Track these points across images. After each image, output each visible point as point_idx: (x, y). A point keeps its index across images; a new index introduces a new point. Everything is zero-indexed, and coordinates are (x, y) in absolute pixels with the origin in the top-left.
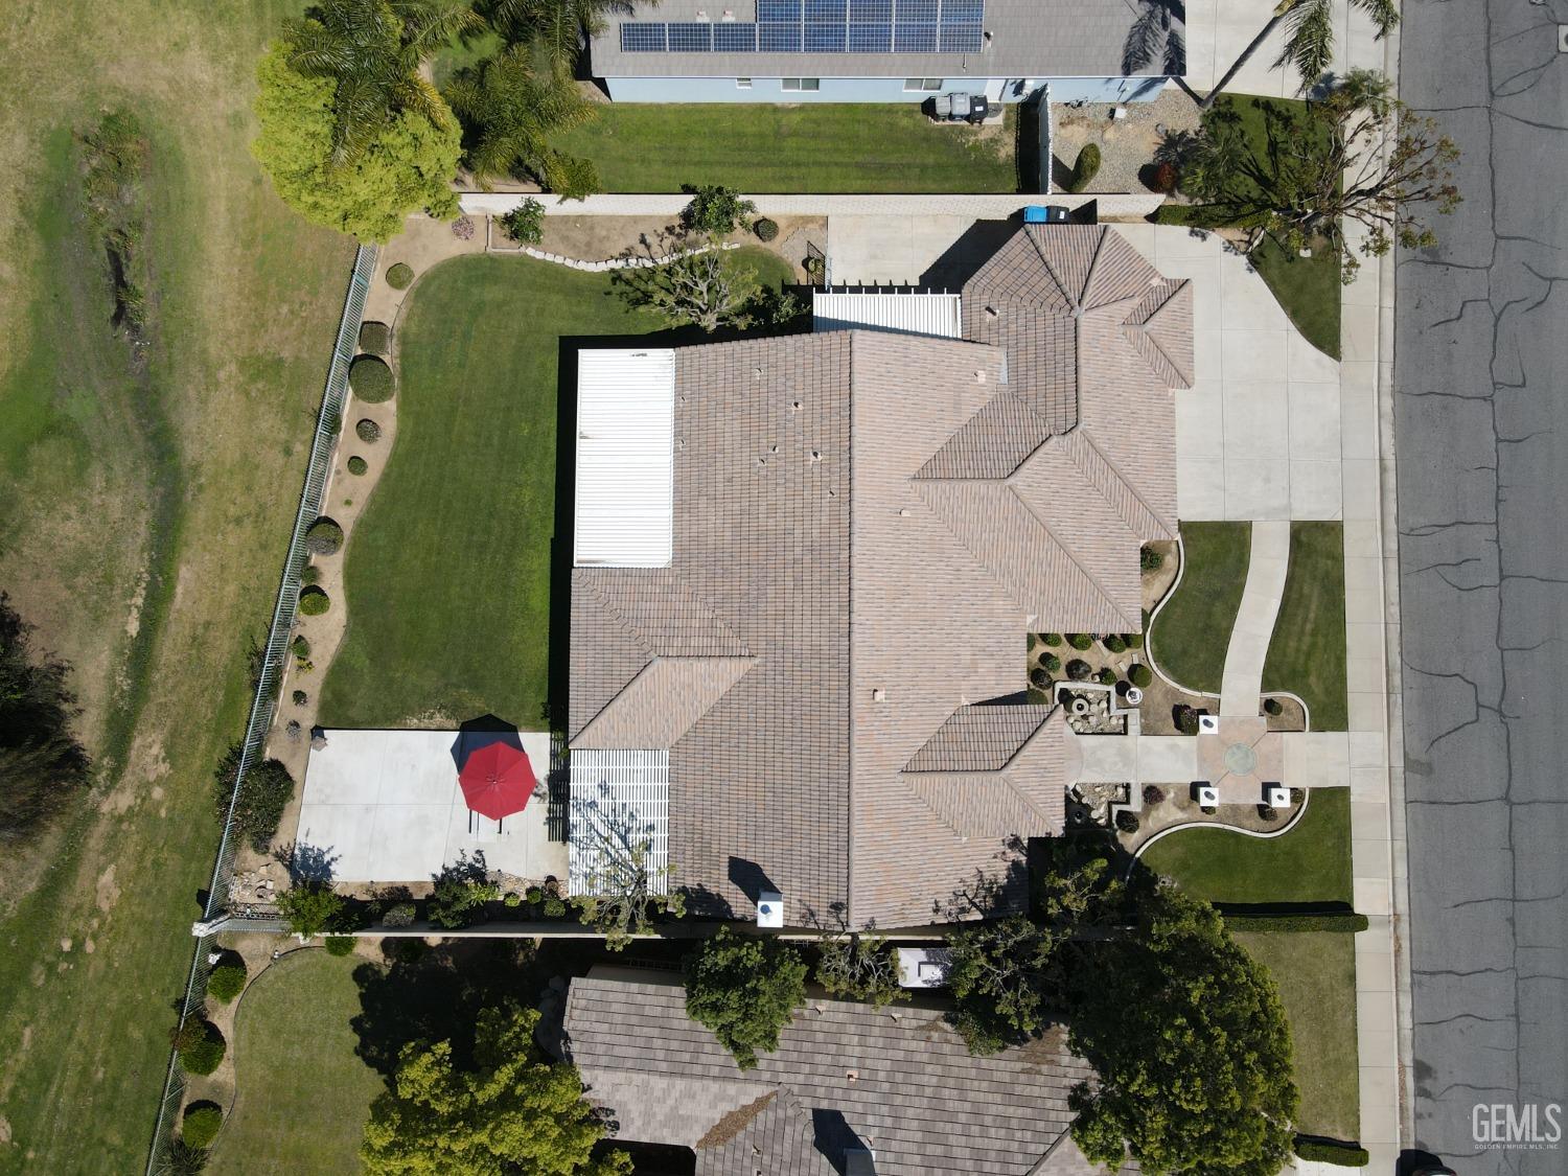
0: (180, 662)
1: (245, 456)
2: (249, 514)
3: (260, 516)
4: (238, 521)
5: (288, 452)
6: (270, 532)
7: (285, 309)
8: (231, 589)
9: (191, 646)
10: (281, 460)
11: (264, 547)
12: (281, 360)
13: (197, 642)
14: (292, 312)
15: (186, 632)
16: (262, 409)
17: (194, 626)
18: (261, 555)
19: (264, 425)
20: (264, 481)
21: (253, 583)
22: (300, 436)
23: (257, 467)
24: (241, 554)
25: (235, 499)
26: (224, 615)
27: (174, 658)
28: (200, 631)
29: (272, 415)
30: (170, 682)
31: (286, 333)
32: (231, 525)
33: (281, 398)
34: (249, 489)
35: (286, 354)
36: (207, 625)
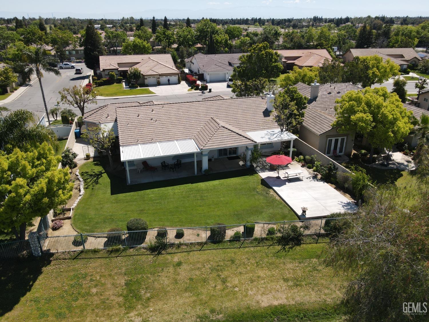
0: (313, 289)
1: (186, 290)
2: (219, 276)
3: (217, 269)
4: (224, 281)
5: (179, 264)
6: (224, 260)
7: (94, 290)
8: (261, 273)
9: (301, 286)
10: (184, 266)
11: (233, 261)
12: (126, 284)
13: (297, 283)
14: (96, 286)
15: (296, 291)
16: (157, 285)
17: (290, 287)
18: (237, 262)
19: (167, 282)
20: (198, 273)
21: (253, 261)
22: (170, 260)
23: (191, 279)
24: (240, 273)
25: (212, 287)
26: (276, 272)
27: (313, 294)
28: (291, 283)
29: (160, 278)
30: (326, 291)
31: (109, 286)
32: (228, 285)
33: (149, 275)
34: (205, 281)
35: (123, 282)
36: (286, 280)
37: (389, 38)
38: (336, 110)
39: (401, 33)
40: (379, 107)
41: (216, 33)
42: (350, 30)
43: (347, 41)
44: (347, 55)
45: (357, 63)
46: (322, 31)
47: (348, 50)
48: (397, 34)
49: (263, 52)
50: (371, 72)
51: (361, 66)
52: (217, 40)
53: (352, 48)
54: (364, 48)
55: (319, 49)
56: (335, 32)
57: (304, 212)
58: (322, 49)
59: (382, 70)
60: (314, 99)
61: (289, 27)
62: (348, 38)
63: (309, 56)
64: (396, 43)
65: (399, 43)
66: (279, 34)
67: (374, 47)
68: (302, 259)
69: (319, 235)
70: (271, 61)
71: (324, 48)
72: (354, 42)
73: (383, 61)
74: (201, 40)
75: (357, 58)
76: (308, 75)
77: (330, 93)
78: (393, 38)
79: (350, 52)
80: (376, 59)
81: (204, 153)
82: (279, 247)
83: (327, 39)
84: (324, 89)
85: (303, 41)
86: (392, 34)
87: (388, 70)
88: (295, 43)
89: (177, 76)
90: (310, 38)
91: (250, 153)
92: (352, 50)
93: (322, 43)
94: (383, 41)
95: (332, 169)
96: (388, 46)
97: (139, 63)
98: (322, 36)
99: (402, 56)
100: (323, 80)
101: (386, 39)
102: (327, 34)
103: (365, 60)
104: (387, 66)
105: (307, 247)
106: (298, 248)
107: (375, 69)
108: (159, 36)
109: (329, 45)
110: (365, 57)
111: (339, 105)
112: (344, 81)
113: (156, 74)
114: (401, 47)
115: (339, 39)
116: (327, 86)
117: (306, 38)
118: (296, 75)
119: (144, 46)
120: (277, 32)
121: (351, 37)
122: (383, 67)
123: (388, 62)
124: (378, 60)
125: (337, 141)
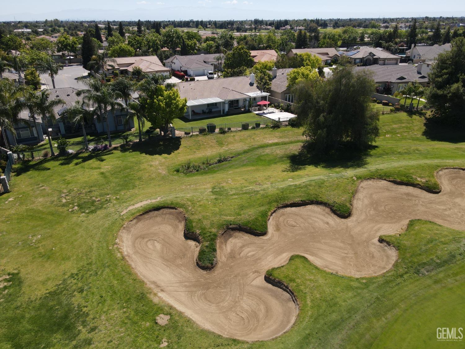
3: (249, 136)
4: (253, 139)
6: (251, 134)
8: (266, 136)
15: (281, 139)
17: (279, 138)
18: (256, 134)
21: (262, 133)
22: (230, 135)
24: (259, 136)
25: (250, 140)
26: (272, 135)
32: (255, 139)
34: (246, 139)
36: (276, 137)
37: (319, 41)
38: (288, 79)
39: (327, 36)
40: (307, 75)
41: (181, 38)
42: (290, 34)
43: (288, 43)
44: (290, 54)
45: (296, 57)
46: (270, 36)
47: (290, 50)
48: (324, 38)
49: (242, 51)
50: (305, 63)
51: (299, 59)
52: (188, 44)
53: (293, 49)
54: (302, 48)
55: (268, 49)
56: (278, 36)
57: (279, 119)
58: (271, 49)
59: (312, 62)
60: (275, 77)
61: (233, 30)
62: (289, 41)
63: (263, 55)
64: (324, 44)
65: (326, 44)
66: (233, 38)
67: (308, 48)
68: (281, 132)
69: (286, 125)
70: (247, 56)
71: (273, 49)
72: (294, 44)
73: (312, 56)
74: (168, 44)
75: (296, 54)
76: (268, 65)
77: (283, 74)
78: (322, 40)
79: (292, 51)
80: (307, 55)
81: (226, 102)
82: (272, 129)
83: (274, 42)
84: (280, 72)
85: (256, 44)
86: (321, 37)
87: (315, 61)
88: (250, 45)
89: (169, 72)
90: (260, 41)
91: (247, 102)
92: (292, 50)
93: (271, 45)
94: (315, 43)
95: (289, 106)
96: (318, 47)
97: (134, 63)
98: (269, 39)
99: (327, 54)
100: (278, 68)
101: (316, 42)
102: (273, 38)
103: (301, 55)
104: (314, 59)
105: (282, 129)
106: (279, 129)
107: (307, 61)
108: (131, 42)
109: (276, 47)
110: (301, 54)
111: (289, 76)
112: (289, 68)
113: (153, 71)
114: (327, 47)
115: (283, 42)
116: (281, 70)
117: (257, 41)
118: (261, 65)
119: (129, 50)
120: (231, 36)
121: (291, 39)
122: (312, 60)
123: (315, 56)
124: (309, 56)
125: (289, 96)
